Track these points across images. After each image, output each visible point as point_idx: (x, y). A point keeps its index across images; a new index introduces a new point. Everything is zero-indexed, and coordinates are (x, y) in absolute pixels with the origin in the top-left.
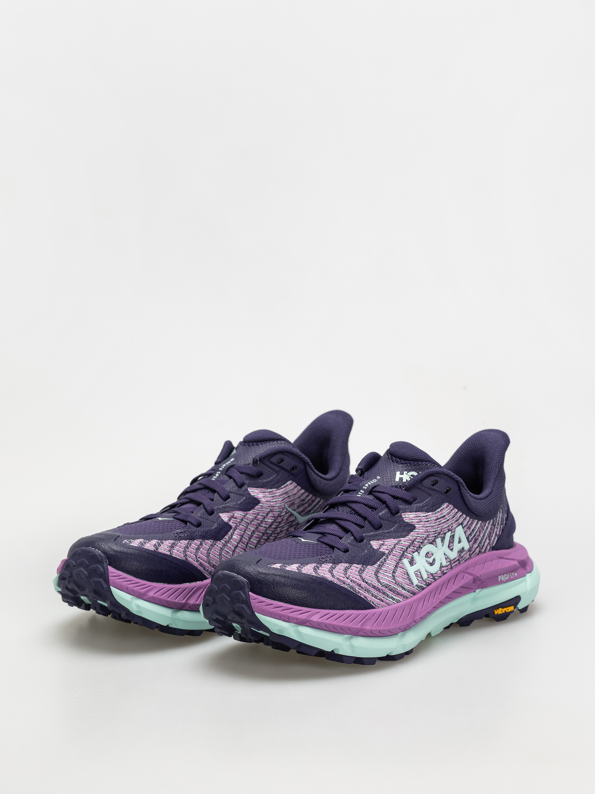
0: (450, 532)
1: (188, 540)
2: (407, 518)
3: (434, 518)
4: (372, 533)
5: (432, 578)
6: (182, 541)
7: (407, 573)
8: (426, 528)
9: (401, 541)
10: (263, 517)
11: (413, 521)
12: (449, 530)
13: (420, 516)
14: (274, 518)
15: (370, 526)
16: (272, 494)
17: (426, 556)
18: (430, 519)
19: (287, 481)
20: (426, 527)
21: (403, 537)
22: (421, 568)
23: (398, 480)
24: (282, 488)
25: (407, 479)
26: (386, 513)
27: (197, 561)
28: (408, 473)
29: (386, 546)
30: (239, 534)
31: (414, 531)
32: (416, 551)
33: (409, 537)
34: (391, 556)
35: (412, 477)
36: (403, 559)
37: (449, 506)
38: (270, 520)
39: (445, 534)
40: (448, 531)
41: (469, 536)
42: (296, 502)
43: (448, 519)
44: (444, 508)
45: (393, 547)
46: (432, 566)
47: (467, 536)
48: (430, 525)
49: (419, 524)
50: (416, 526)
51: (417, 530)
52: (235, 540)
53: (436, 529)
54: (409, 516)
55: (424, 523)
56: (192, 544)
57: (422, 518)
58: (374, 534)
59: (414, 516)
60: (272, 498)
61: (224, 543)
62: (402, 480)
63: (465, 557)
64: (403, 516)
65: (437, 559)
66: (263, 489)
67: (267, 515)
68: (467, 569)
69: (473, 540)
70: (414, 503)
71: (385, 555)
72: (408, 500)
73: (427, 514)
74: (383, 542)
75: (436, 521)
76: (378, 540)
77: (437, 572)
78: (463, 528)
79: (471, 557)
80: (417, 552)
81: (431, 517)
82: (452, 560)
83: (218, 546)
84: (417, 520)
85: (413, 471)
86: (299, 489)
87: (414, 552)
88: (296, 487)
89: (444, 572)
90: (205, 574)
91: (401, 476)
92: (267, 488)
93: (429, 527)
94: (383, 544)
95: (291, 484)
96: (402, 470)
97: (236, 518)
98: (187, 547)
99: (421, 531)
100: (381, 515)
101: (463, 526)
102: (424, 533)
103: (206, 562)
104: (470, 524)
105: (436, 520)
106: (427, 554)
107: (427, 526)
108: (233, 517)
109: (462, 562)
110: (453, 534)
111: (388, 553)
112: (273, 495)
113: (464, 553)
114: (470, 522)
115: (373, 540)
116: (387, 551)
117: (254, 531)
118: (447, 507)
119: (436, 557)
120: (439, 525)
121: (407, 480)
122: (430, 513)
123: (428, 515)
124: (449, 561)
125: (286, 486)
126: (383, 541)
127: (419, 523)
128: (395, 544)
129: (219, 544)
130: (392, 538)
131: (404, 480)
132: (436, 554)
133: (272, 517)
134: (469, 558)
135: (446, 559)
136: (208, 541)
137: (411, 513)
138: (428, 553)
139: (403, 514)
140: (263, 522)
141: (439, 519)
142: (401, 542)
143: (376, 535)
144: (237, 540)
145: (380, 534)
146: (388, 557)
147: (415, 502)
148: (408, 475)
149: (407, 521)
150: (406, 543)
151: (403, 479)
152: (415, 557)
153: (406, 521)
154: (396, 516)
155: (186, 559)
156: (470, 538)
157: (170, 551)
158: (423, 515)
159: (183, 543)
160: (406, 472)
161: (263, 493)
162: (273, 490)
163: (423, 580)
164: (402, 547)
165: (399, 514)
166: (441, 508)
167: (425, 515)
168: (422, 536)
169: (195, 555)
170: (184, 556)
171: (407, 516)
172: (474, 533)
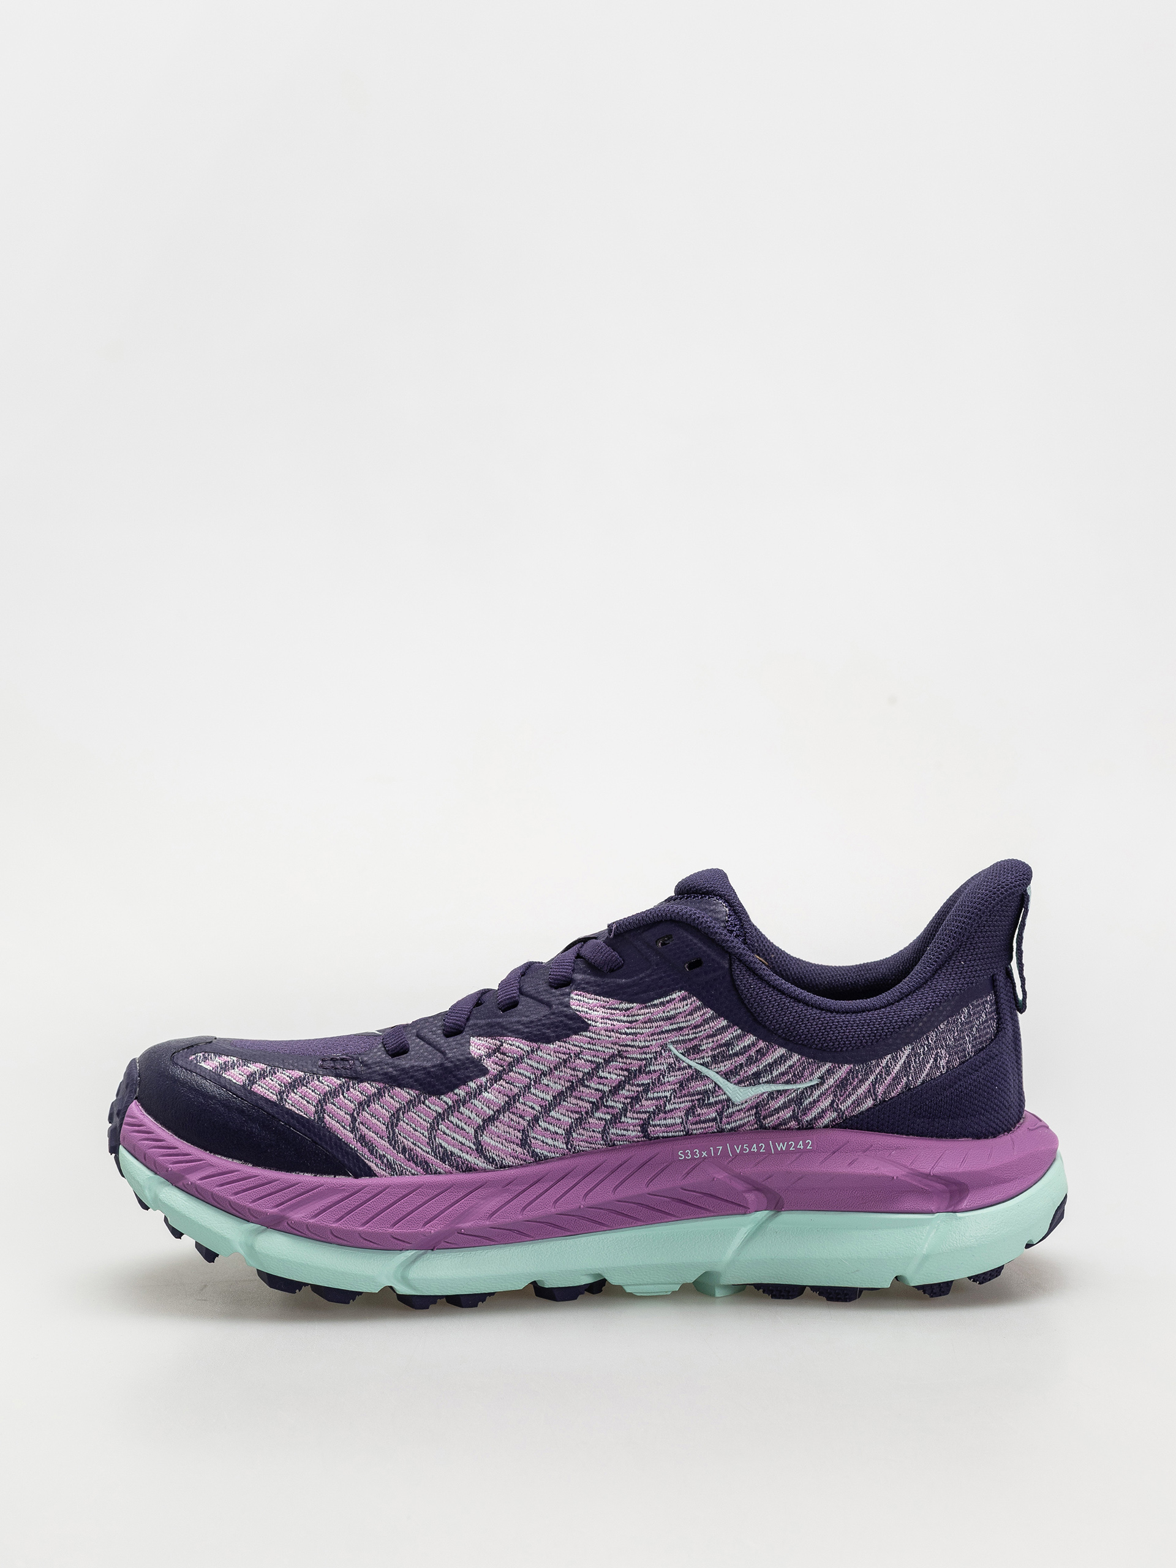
1: (344, 1078)
6: (326, 1078)
10: (593, 1066)
14: (626, 1073)
16: (628, 1016)
19: (673, 991)
24: (655, 1006)
27: (353, 1130)
30: (507, 1091)
38: (614, 1077)
42: (704, 1047)
52: (488, 1103)
56: (351, 1090)
60: (628, 1025)
61: (450, 1103)
66: (611, 1000)
67: (607, 1062)
83: (430, 1108)
86: (708, 1015)
88: (698, 1009)
90: (370, 1164)
92: (623, 1000)
95: (684, 999)
97: (504, 1054)
98: (334, 1093)
103: (382, 1138)
108: (498, 1050)
112: (630, 1019)
117: (561, 1093)
125: (668, 1002)
129: (435, 1105)
133: (622, 1069)
136: (403, 1092)
140: (592, 1078)
144: (495, 1104)
155: (321, 1119)
157: (281, 1093)
159: (325, 1083)
161: (609, 1008)
162: (631, 1005)
169: (352, 1115)
170: (316, 1112)
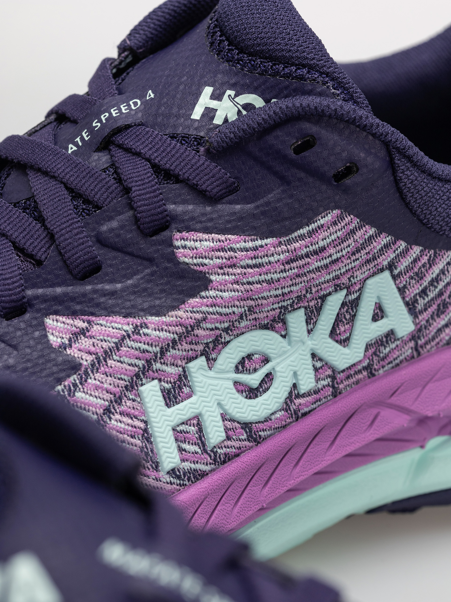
0: (344, 292)
2: (187, 251)
3: (282, 257)
4: (59, 290)
5: (244, 436)
7: (146, 430)
8: (248, 287)
9: (148, 328)
11: (206, 261)
12: (338, 288)
13: (232, 249)
15: (60, 264)
17: (240, 367)
18: (266, 260)
20: (249, 283)
21: (158, 314)
22: (203, 412)
23: (198, 118)
25: (229, 116)
26: (122, 227)
28: (236, 96)
29: (91, 341)
31: (203, 294)
32: (201, 355)
33: (180, 313)
34: (97, 375)
35: (244, 113)
36: (142, 385)
37: (342, 219)
39: (323, 298)
40: (336, 291)
41: (418, 297)
43: (334, 257)
44: (322, 226)
45: (113, 345)
46: (256, 396)
47: (407, 299)
48: (262, 278)
49: (224, 274)
50: (213, 278)
51: (212, 293)
53: (286, 290)
54: (198, 244)
55: (244, 270)
57: (239, 254)
58: (65, 294)
59: (212, 244)
62: (213, 118)
63: (395, 356)
64: (178, 243)
65: (278, 374)
68: (392, 395)
69: (435, 307)
70: (226, 199)
71: (80, 369)
72: (206, 191)
73: (259, 242)
74: (85, 325)
75: (287, 267)
76: (74, 314)
77: (273, 414)
78: (394, 278)
79: (419, 354)
80: (203, 358)
81: (270, 252)
82: (343, 371)
84: (218, 261)
85: (252, 93)
87: (190, 359)
89: (302, 411)
91: (214, 104)
93: (259, 282)
94: (83, 332)
96: (223, 84)
99: (226, 295)
100: (106, 232)
101: (396, 272)
102: (237, 303)
104: (424, 266)
105: (288, 263)
106: (242, 362)
107: (250, 279)
109: (381, 372)
110: (353, 297)
111: (93, 365)
113: (393, 346)
114: (425, 259)
115: (56, 313)
116: (90, 358)
118: (335, 223)
119: (277, 369)
120: (298, 276)
121: (226, 120)
122: (269, 241)
123: (262, 246)
124: (329, 376)
126: (89, 322)
127: (226, 270)
128: (124, 336)
130: (118, 313)
131: (218, 120)
132: (278, 360)
134: (413, 357)
135: (316, 370)
137: (206, 236)
138: (249, 357)
139: (178, 235)
141: (302, 257)
142: (146, 331)
143: (73, 299)
145: (84, 295)
146: (86, 381)
147: (230, 197)
148: (236, 104)
149: (186, 260)
150: (163, 335)
151: (218, 113)
152: (193, 375)
153: (183, 259)
154: (154, 238)
156: (421, 303)
158: (242, 245)
160: (232, 93)
163: (205, 451)
164: (146, 347)
165: (166, 233)
166: (313, 226)
167: (250, 244)
168: (230, 310)
171: (188, 244)
172: (436, 287)
